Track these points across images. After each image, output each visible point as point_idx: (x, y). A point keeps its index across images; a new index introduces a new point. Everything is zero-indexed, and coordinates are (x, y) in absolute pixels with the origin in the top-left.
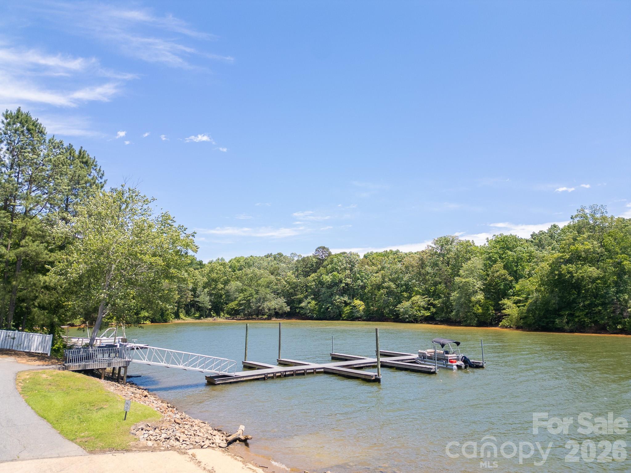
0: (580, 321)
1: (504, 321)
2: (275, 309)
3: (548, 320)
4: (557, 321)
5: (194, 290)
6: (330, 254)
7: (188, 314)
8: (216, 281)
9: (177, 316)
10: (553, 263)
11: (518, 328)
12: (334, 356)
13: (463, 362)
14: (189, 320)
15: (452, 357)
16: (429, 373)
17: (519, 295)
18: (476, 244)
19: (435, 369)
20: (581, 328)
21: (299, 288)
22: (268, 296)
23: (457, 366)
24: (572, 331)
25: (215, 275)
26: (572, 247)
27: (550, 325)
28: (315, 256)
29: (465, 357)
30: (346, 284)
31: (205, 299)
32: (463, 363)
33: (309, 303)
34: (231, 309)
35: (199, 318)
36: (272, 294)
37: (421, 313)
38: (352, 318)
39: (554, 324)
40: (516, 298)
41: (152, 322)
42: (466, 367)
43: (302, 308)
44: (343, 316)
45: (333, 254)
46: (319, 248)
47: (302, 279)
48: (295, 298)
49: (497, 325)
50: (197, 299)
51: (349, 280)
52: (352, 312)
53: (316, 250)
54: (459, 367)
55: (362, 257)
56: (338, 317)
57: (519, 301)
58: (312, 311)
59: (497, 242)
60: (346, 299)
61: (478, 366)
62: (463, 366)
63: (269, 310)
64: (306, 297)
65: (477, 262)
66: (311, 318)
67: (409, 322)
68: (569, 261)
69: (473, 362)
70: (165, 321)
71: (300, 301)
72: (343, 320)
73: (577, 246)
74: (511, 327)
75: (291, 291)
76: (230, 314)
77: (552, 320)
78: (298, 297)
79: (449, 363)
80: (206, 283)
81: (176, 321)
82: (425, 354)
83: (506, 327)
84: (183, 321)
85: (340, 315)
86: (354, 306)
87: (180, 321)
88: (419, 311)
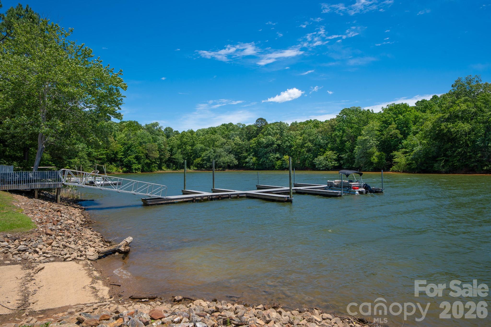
0: (453, 165)
1: (394, 167)
2: (228, 163)
3: (428, 165)
4: (436, 165)
5: (171, 150)
6: (266, 123)
7: (168, 167)
8: (185, 144)
9: (160, 168)
10: (435, 122)
11: (404, 172)
12: (259, 187)
13: (364, 188)
14: (169, 171)
15: (355, 184)
16: (335, 196)
17: (406, 148)
18: (375, 112)
19: (341, 193)
20: (453, 170)
21: (244, 148)
22: (222, 154)
23: (359, 192)
24: (446, 173)
25: (185, 139)
26: (451, 109)
27: (429, 169)
28: (255, 126)
29: (366, 185)
30: (277, 145)
31: (179, 156)
32: (364, 190)
33: (252, 158)
34: (198, 163)
35: (176, 169)
36: (225, 152)
37: (332, 163)
38: (282, 168)
39: (432, 168)
40: (404, 150)
41: (142, 172)
42: (366, 193)
43: (247, 163)
44: (276, 167)
45: (268, 123)
46: (259, 119)
47: (246, 142)
48: (242, 156)
49: (388, 170)
50: (173, 157)
51: (279, 142)
52: (282, 165)
53: (257, 121)
54: (361, 192)
55: (290, 125)
56: (272, 168)
57: (406, 153)
58: (254, 164)
59: (390, 110)
60: (278, 155)
61: (377, 192)
62: (364, 192)
63: (224, 163)
64: (249, 155)
65: (375, 125)
66: (253, 169)
67: (322, 170)
68: (448, 120)
69: (373, 189)
70: (151, 171)
71: (246, 158)
72: (276, 170)
73: (455, 108)
74: (398, 171)
75: (239, 150)
76: (197, 167)
77: (431, 165)
78: (244, 155)
79: (352, 190)
80: (179, 145)
81: (159, 171)
82: (332, 183)
83: (396, 171)
84: (164, 172)
85: (274, 167)
86: (284, 160)
87: (162, 171)
88: (331, 162)
